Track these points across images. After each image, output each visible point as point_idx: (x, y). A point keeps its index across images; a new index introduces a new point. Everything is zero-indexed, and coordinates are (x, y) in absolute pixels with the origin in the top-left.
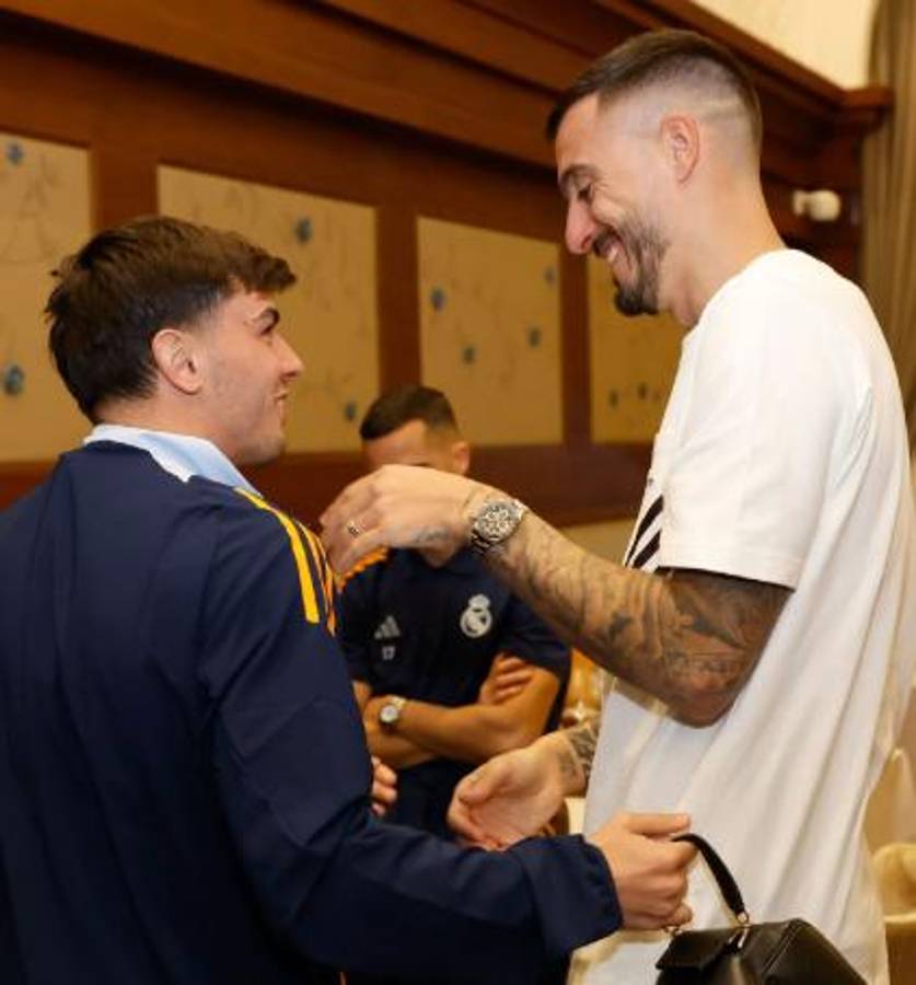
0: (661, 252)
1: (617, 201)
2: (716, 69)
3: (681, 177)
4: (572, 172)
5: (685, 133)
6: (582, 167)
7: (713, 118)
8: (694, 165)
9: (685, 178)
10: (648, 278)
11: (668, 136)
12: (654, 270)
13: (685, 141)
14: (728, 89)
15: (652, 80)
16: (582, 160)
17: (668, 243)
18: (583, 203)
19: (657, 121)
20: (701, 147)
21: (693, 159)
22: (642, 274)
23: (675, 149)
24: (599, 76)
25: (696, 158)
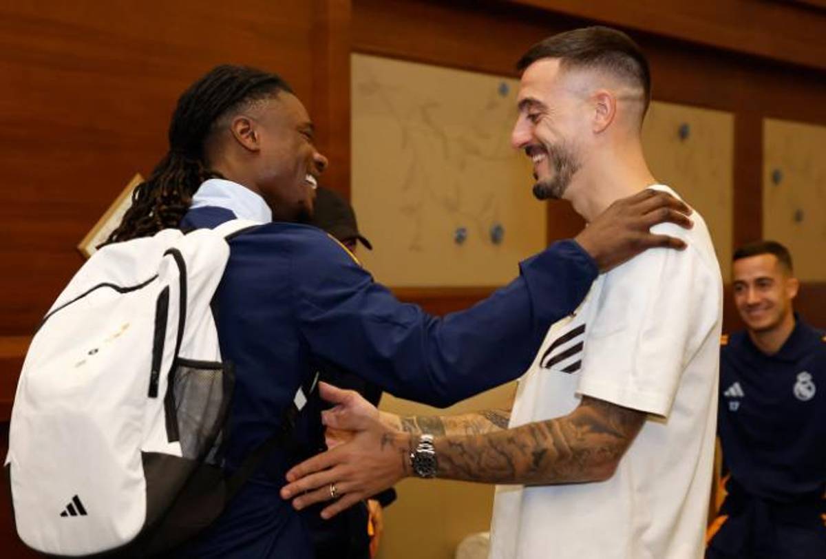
0: (574, 170)
1: (554, 131)
3: (597, 130)
5: (608, 104)
7: (625, 98)
8: (608, 125)
9: (600, 133)
10: (562, 182)
11: (596, 102)
12: (567, 178)
13: (606, 108)
15: (596, 63)
16: (538, 96)
17: (580, 166)
18: (529, 122)
19: (592, 91)
20: (616, 116)
21: (608, 121)
22: (557, 179)
23: (598, 111)
24: (565, 49)
25: (611, 122)
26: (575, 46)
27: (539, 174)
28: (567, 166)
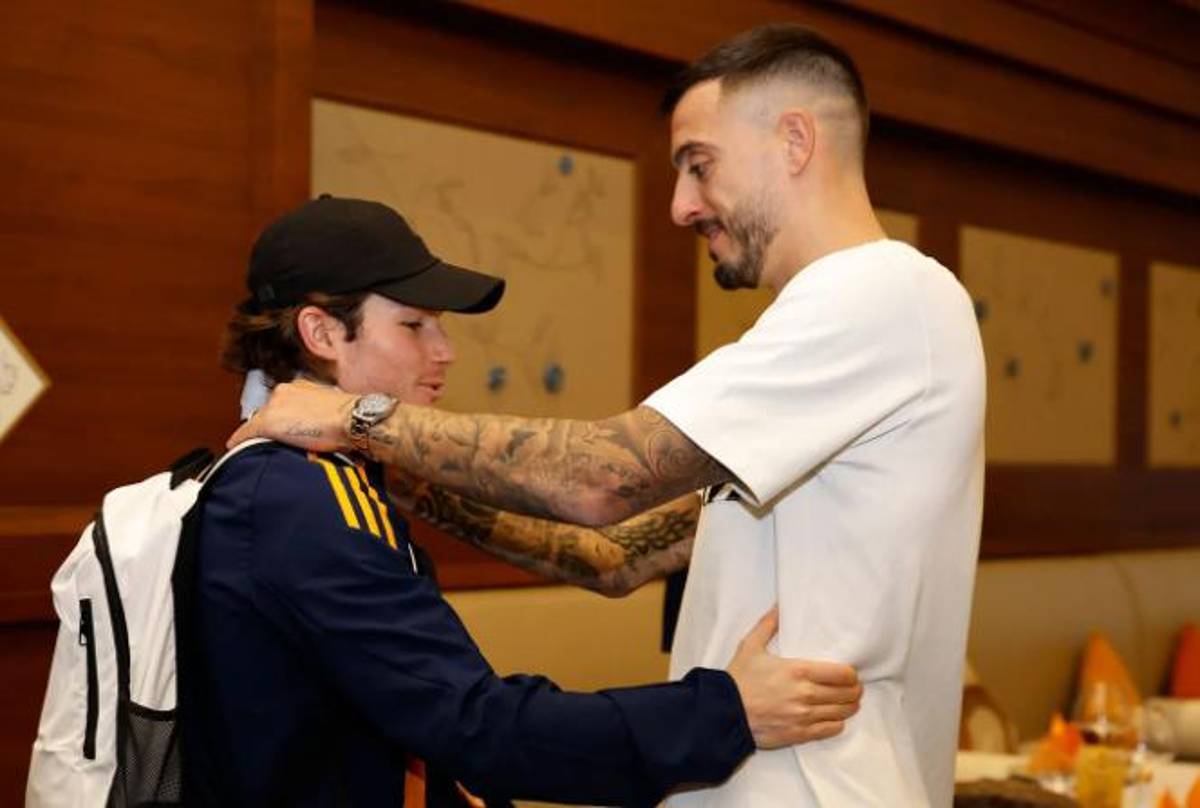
0: (768, 239)
2: (834, 68)
3: (795, 170)
4: (690, 149)
5: (802, 128)
6: (700, 144)
7: (830, 115)
8: (809, 159)
9: (800, 173)
11: (786, 129)
12: (760, 253)
13: (801, 136)
14: (843, 88)
15: (776, 71)
16: (701, 137)
17: (777, 230)
19: (776, 113)
20: (817, 143)
21: (808, 154)
22: (747, 256)
23: (791, 143)
24: (723, 63)
25: (811, 154)
26: (738, 55)
27: (717, 252)
28: (757, 233)
